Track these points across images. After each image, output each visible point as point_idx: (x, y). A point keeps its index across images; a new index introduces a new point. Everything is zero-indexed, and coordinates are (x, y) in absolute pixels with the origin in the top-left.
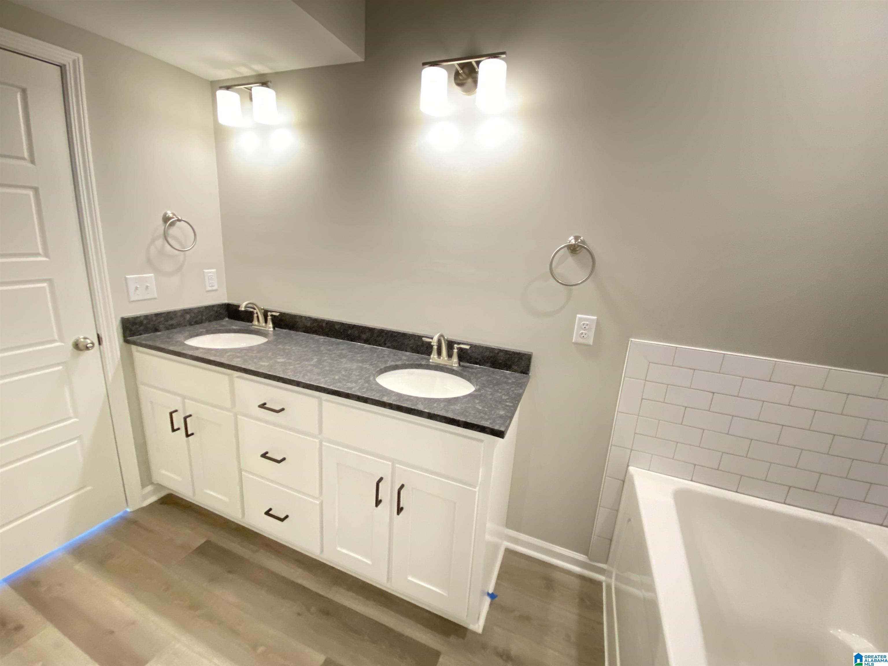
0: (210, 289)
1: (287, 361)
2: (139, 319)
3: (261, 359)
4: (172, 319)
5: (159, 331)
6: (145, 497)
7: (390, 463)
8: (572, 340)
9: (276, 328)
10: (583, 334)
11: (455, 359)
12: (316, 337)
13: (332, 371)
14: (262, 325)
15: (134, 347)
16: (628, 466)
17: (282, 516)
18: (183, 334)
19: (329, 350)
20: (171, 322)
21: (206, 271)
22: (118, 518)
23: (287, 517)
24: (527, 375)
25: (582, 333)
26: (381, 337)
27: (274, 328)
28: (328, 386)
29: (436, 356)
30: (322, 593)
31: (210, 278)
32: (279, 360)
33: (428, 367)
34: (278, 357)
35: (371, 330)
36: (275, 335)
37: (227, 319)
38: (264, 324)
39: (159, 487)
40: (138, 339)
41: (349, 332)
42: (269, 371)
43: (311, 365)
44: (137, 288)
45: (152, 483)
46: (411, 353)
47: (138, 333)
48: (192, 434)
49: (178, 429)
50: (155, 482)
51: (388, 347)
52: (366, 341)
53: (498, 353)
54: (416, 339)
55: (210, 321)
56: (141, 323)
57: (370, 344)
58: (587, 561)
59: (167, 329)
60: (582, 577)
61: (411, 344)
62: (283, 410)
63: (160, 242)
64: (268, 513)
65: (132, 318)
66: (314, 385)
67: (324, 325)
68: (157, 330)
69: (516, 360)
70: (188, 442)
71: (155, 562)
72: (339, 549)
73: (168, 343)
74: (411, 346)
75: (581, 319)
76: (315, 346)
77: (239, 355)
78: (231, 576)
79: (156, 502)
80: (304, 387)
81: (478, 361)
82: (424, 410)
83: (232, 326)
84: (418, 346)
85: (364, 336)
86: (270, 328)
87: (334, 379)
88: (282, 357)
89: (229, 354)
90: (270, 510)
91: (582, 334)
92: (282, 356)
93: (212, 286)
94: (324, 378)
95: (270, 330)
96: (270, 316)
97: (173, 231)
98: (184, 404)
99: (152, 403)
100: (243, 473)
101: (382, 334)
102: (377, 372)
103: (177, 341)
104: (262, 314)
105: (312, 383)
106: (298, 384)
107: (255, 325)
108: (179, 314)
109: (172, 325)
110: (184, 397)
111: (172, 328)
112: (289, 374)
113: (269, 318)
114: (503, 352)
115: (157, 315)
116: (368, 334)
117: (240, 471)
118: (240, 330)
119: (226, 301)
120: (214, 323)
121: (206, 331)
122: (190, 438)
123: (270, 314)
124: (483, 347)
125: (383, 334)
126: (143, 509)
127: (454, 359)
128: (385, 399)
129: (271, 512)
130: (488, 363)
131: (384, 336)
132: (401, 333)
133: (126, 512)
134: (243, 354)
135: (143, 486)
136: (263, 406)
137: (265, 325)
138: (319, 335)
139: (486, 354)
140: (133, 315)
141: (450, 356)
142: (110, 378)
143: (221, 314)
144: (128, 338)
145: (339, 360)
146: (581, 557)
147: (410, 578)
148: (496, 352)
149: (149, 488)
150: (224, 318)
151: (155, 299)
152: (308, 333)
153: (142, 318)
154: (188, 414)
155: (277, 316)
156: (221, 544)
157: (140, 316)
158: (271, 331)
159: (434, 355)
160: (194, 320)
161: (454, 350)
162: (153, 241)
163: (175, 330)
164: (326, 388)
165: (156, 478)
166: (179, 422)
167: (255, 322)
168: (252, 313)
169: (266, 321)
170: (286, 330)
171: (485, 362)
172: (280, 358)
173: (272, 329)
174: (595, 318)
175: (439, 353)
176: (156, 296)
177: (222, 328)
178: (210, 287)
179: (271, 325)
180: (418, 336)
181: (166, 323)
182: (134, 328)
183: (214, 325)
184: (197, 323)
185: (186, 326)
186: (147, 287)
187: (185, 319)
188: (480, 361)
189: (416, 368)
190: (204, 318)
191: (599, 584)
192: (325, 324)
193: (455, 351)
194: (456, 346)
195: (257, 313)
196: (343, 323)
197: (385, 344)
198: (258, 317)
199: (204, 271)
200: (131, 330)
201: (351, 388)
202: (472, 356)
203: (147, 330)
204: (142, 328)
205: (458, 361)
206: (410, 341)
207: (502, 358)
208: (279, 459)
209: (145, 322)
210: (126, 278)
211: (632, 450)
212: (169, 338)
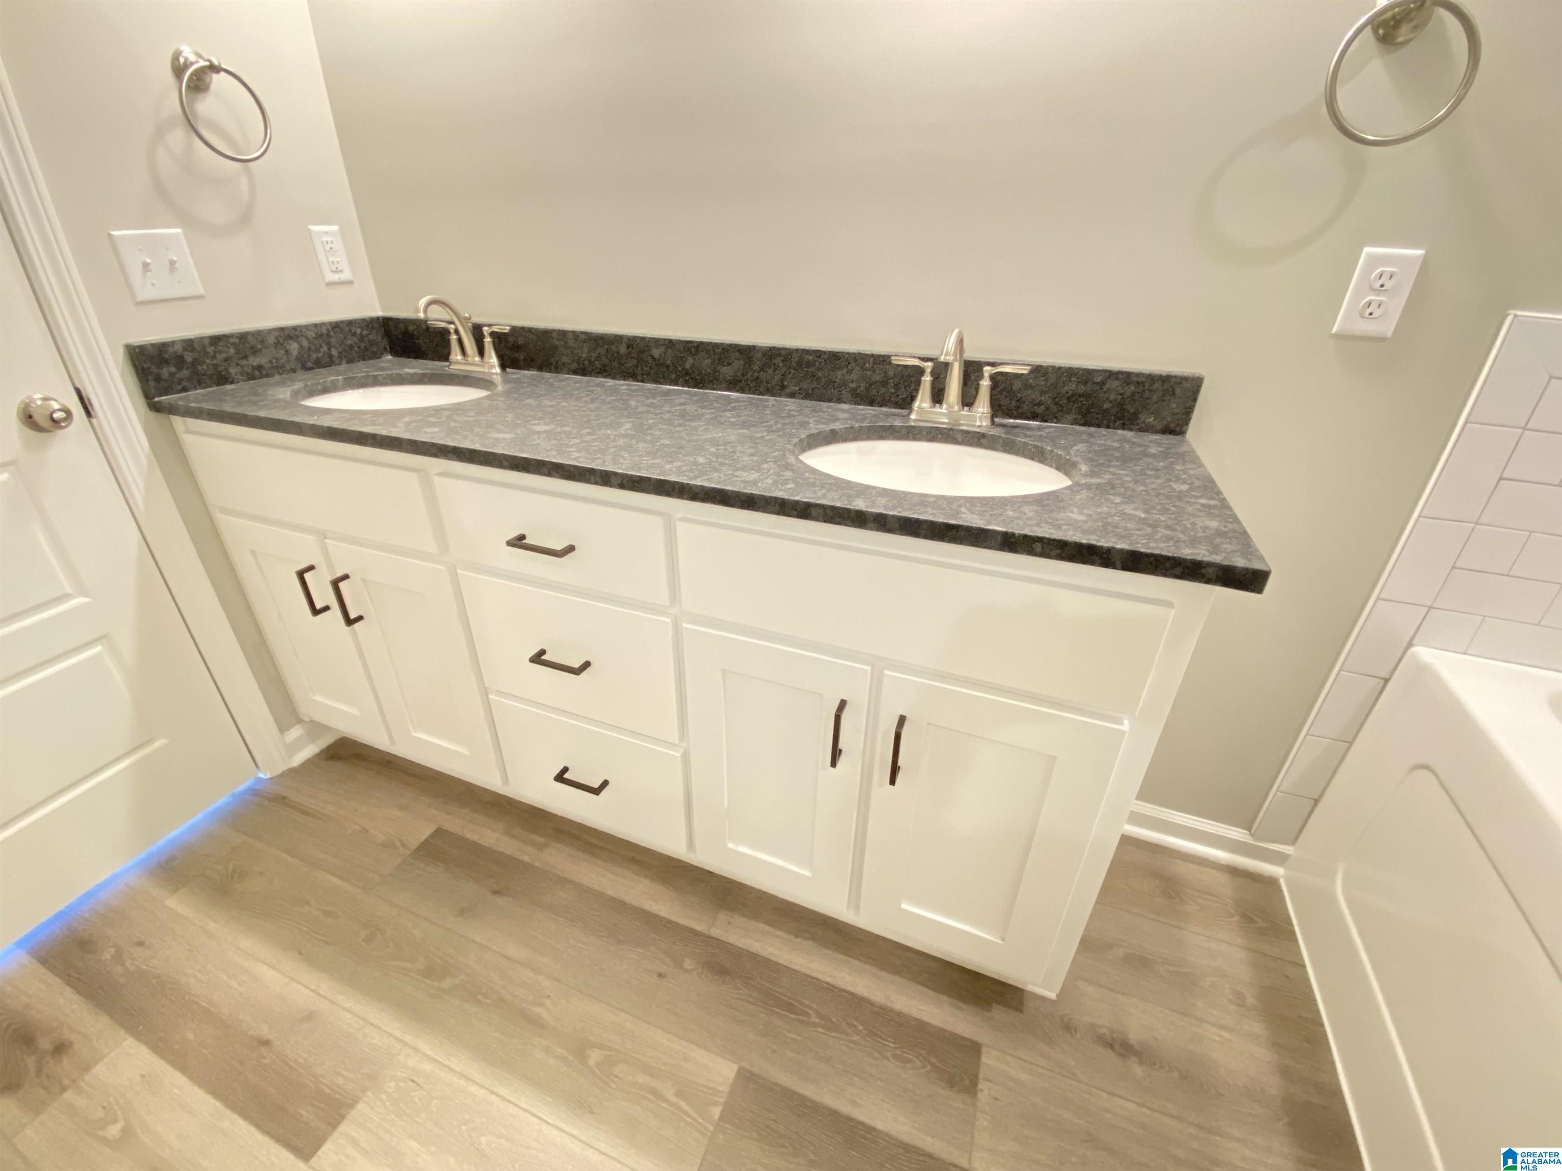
0: (335, 277)
1: (559, 429)
2: (171, 350)
3: (490, 426)
4: (255, 351)
5: (232, 383)
6: (292, 749)
7: (868, 668)
8: (1332, 330)
9: (508, 370)
10: (1371, 306)
11: (982, 407)
12: (608, 382)
13: (682, 447)
14: (475, 361)
15: (178, 422)
16: (1410, 645)
17: (596, 785)
18: (289, 386)
19: (651, 405)
20: (254, 361)
21: (314, 228)
22: (242, 793)
23: (605, 783)
24: (1179, 437)
25: (1369, 304)
26: (770, 371)
27: (503, 366)
28: (690, 478)
29: (926, 405)
30: (700, 927)
31: (328, 247)
32: (537, 428)
33: (912, 433)
34: (532, 422)
35: (746, 352)
36: (505, 381)
37: (390, 357)
38: (477, 359)
39: (315, 728)
40: (181, 399)
41: (688, 364)
42: (522, 451)
43: (624, 436)
44: (146, 266)
45: (300, 721)
46: (853, 406)
47: (180, 387)
48: (360, 618)
49: (326, 608)
50: (307, 719)
51: (792, 395)
52: (734, 384)
53: (1103, 383)
54: (867, 365)
55: (350, 361)
56: (179, 361)
57: (742, 390)
58: (1249, 840)
59: (251, 377)
60: (1234, 871)
61: (852, 382)
62: (571, 549)
63: (178, 136)
64: (560, 778)
65: (153, 345)
66: (649, 479)
67: (623, 350)
68: (223, 379)
69: (1155, 398)
70: (355, 635)
71: (337, 881)
72: (730, 845)
73: (255, 403)
74: (853, 385)
75: (1375, 261)
76: (613, 398)
77: (432, 419)
78: (500, 901)
79: (318, 756)
80: (622, 486)
81: (1040, 410)
82: (987, 527)
83: (405, 368)
84: (870, 385)
85: (727, 372)
86: (492, 367)
87: (696, 464)
88: (542, 422)
89: (407, 419)
90: (565, 770)
91: (1369, 307)
92: (540, 419)
93: (338, 271)
94: (671, 462)
95: (494, 371)
96: (489, 337)
97: (205, 106)
98: (325, 551)
99: (253, 553)
100: (491, 696)
101: (775, 361)
102: (795, 446)
103: (278, 400)
104: (469, 331)
105: (644, 474)
106: (605, 478)
107: (458, 363)
108: (271, 340)
109: (260, 368)
110: (323, 536)
111: (262, 377)
112: (576, 455)
113: (488, 340)
114: (1117, 379)
115: (216, 340)
116: (738, 364)
117: (485, 692)
118: (424, 375)
119: (380, 313)
120: (361, 364)
121: (345, 379)
122: (357, 626)
123: (487, 331)
124: (1060, 368)
125: (778, 361)
126: (292, 771)
127: (979, 407)
128: (860, 504)
129: (566, 776)
130: (1069, 412)
131: (781, 365)
132: (825, 353)
133: (260, 780)
134: (444, 419)
135: (283, 728)
136: (518, 542)
137: (479, 361)
138: (614, 378)
139: (1066, 388)
140: (154, 340)
141: (968, 401)
142: (139, 499)
143: (372, 343)
144: (157, 399)
145: (686, 425)
146: (1237, 834)
147: (904, 906)
148: (1098, 380)
149: (296, 732)
150: (382, 354)
151: (200, 297)
152: (584, 375)
153: (178, 348)
154: (339, 574)
155: (504, 334)
156: (470, 835)
157: (173, 343)
158: (496, 374)
159: (921, 402)
160: (314, 356)
161: (981, 383)
162: (160, 131)
163: (271, 380)
164: (688, 484)
165: (307, 711)
166: (323, 595)
167: (456, 355)
168: (443, 334)
169: (481, 352)
170: (531, 372)
171: (1061, 411)
172: (538, 424)
173: (498, 370)
174: (1420, 252)
175: (938, 396)
176: (201, 291)
177: (381, 373)
178: (333, 272)
179: (493, 359)
180: (872, 355)
181: (244, 362)
182: (165, 372)
183: (361, 369)
184: (319, 364)
185: (294, 371)
186: (172, 263)
187: (287, 352)
188: (1047, 408)
189: (881, 438)
190: (334, 352)
191: (1271, 883)
192: (626, 348)
193: (985, 383)
194: (987, 370)
195: (457, 332)
196: (670, 341)
197: (783, 387)
198: (460, 341)
199: (309, 230)
200: (158, 379)
201: (754, 483)
202: (1024, 399)
203: (199, 381)
204: (185, 373)
205: (990, 412)
206: (850, 372)
207: (1112, 396)
208: (576, 665)
209: (189, 357)
210: (109, 235)
211: (1430, 608)
212: (256, 394)
